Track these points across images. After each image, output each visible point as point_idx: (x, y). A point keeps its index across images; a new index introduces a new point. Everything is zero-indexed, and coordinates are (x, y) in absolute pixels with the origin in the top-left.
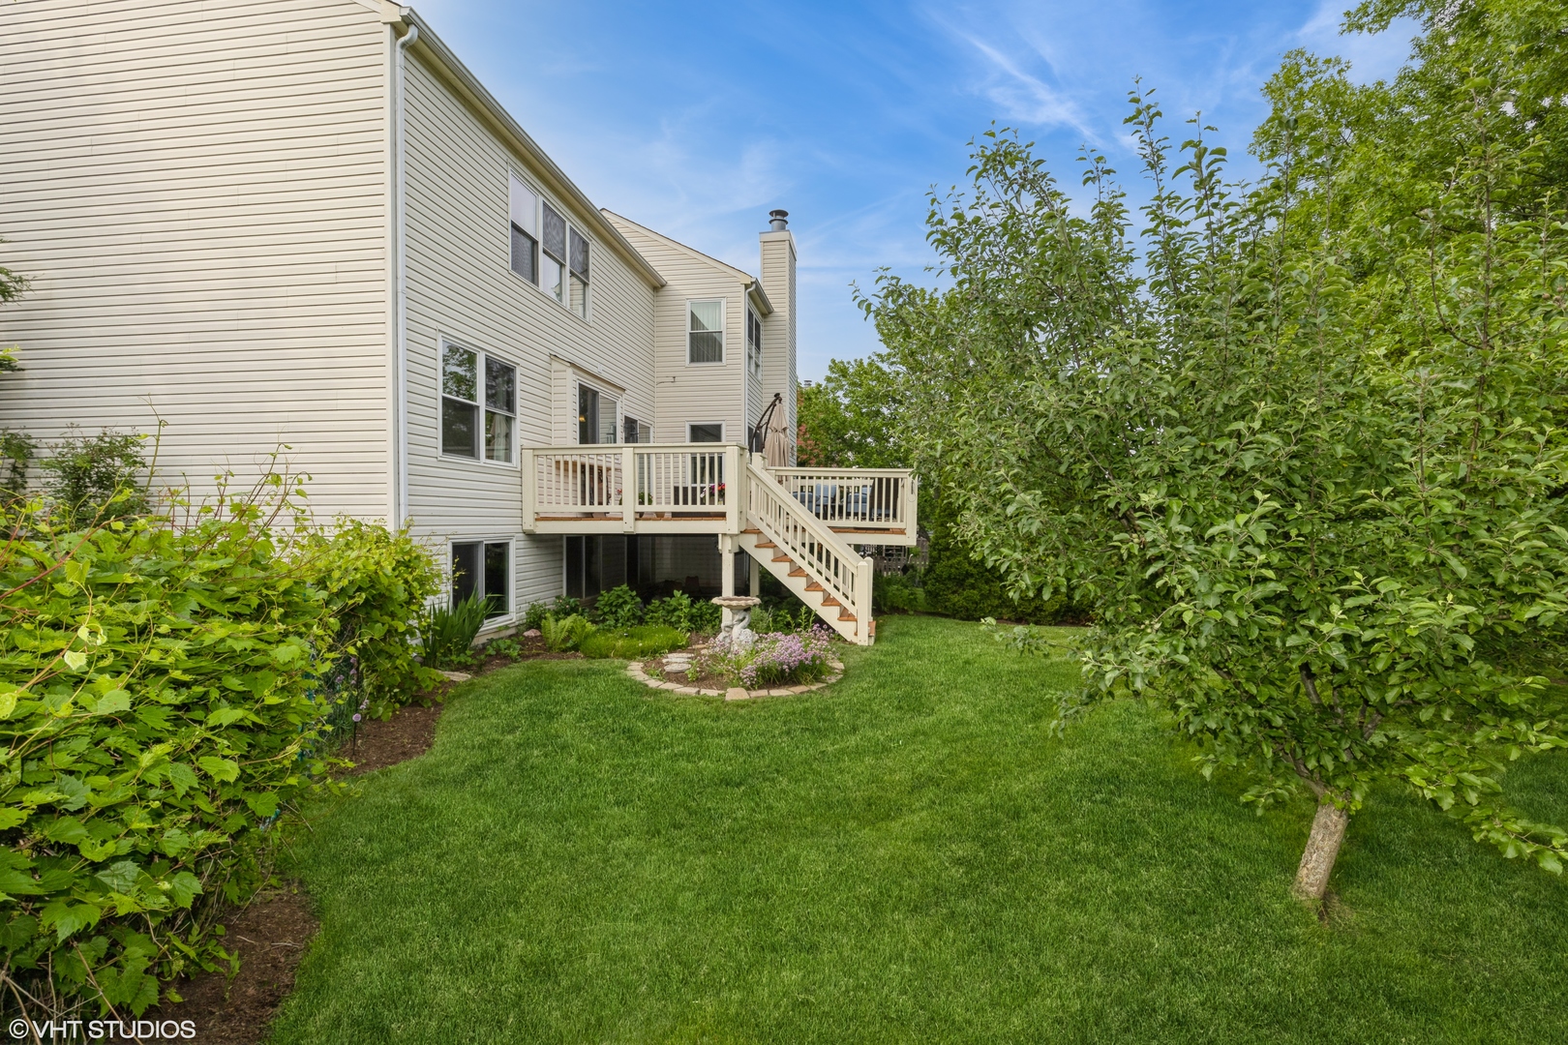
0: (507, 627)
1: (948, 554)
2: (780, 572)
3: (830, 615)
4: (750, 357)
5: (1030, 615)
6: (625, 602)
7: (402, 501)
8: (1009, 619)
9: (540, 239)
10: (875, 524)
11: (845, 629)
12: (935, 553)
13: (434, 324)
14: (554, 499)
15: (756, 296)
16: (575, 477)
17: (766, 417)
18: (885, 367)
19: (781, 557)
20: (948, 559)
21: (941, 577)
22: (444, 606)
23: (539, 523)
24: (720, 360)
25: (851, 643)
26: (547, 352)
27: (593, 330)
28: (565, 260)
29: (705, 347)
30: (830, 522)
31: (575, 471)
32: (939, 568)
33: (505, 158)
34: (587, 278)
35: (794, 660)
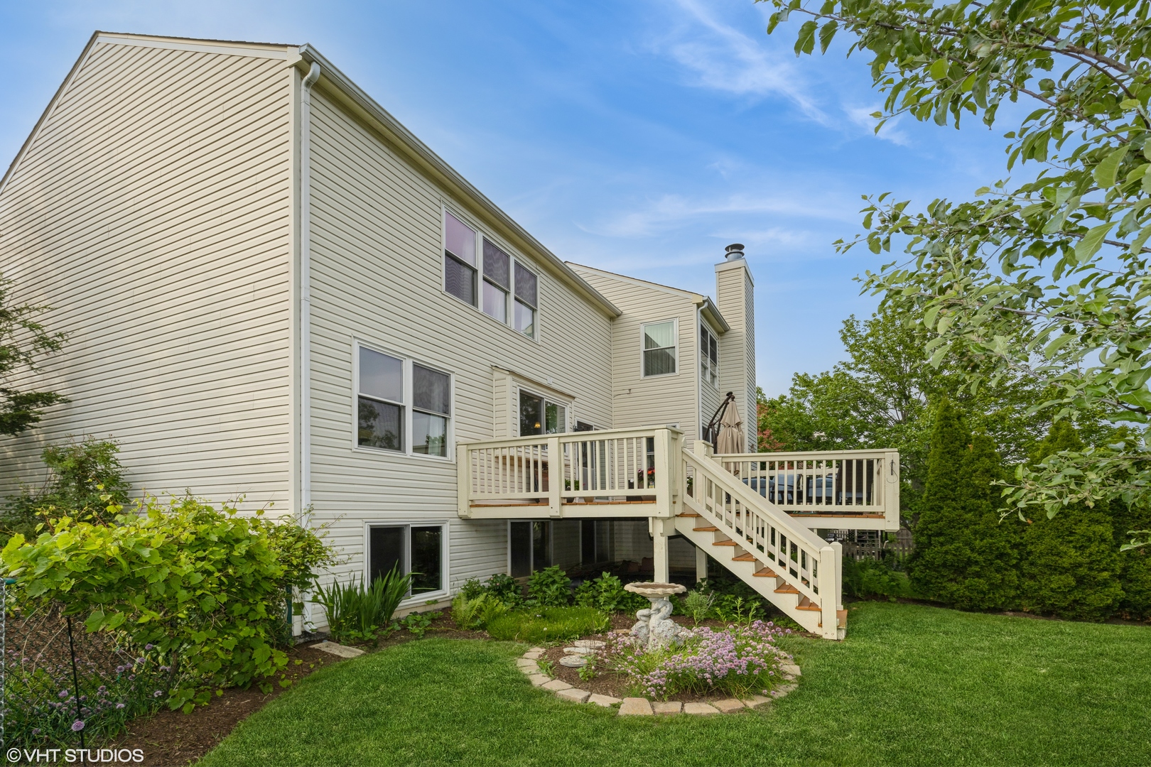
0: (436, 602)
1: (942, 539)
2: (724, 556)
3: (786, 604)
4: (704, 368)
5: (1065, 609)
6: (554, 582)
7: (303, 487)
8: (1032, 612)
9: (480, 267)
10: (844, 508)
11: (806, 620)
12: (923, 539)
13: (349, 332)
14: (493, 489)
15: (709, 313)
16: (520, 471)
17: (718, 417)
18: (854, 374)
19: (723, 541)
20: (942, 544)
21: (933, 564)
22: (357, 583)
23: (473, 509)
24: (674, 371)
25: (814, 636)
26: (489, 364)
27: (541, 348)
28: (508, 286)
29: (659, 362)
30: (786, 507)
31: (520, 466)
32: (928, 554)
33: (438, 197)
34: (536, 305)
35: (721, 668)
